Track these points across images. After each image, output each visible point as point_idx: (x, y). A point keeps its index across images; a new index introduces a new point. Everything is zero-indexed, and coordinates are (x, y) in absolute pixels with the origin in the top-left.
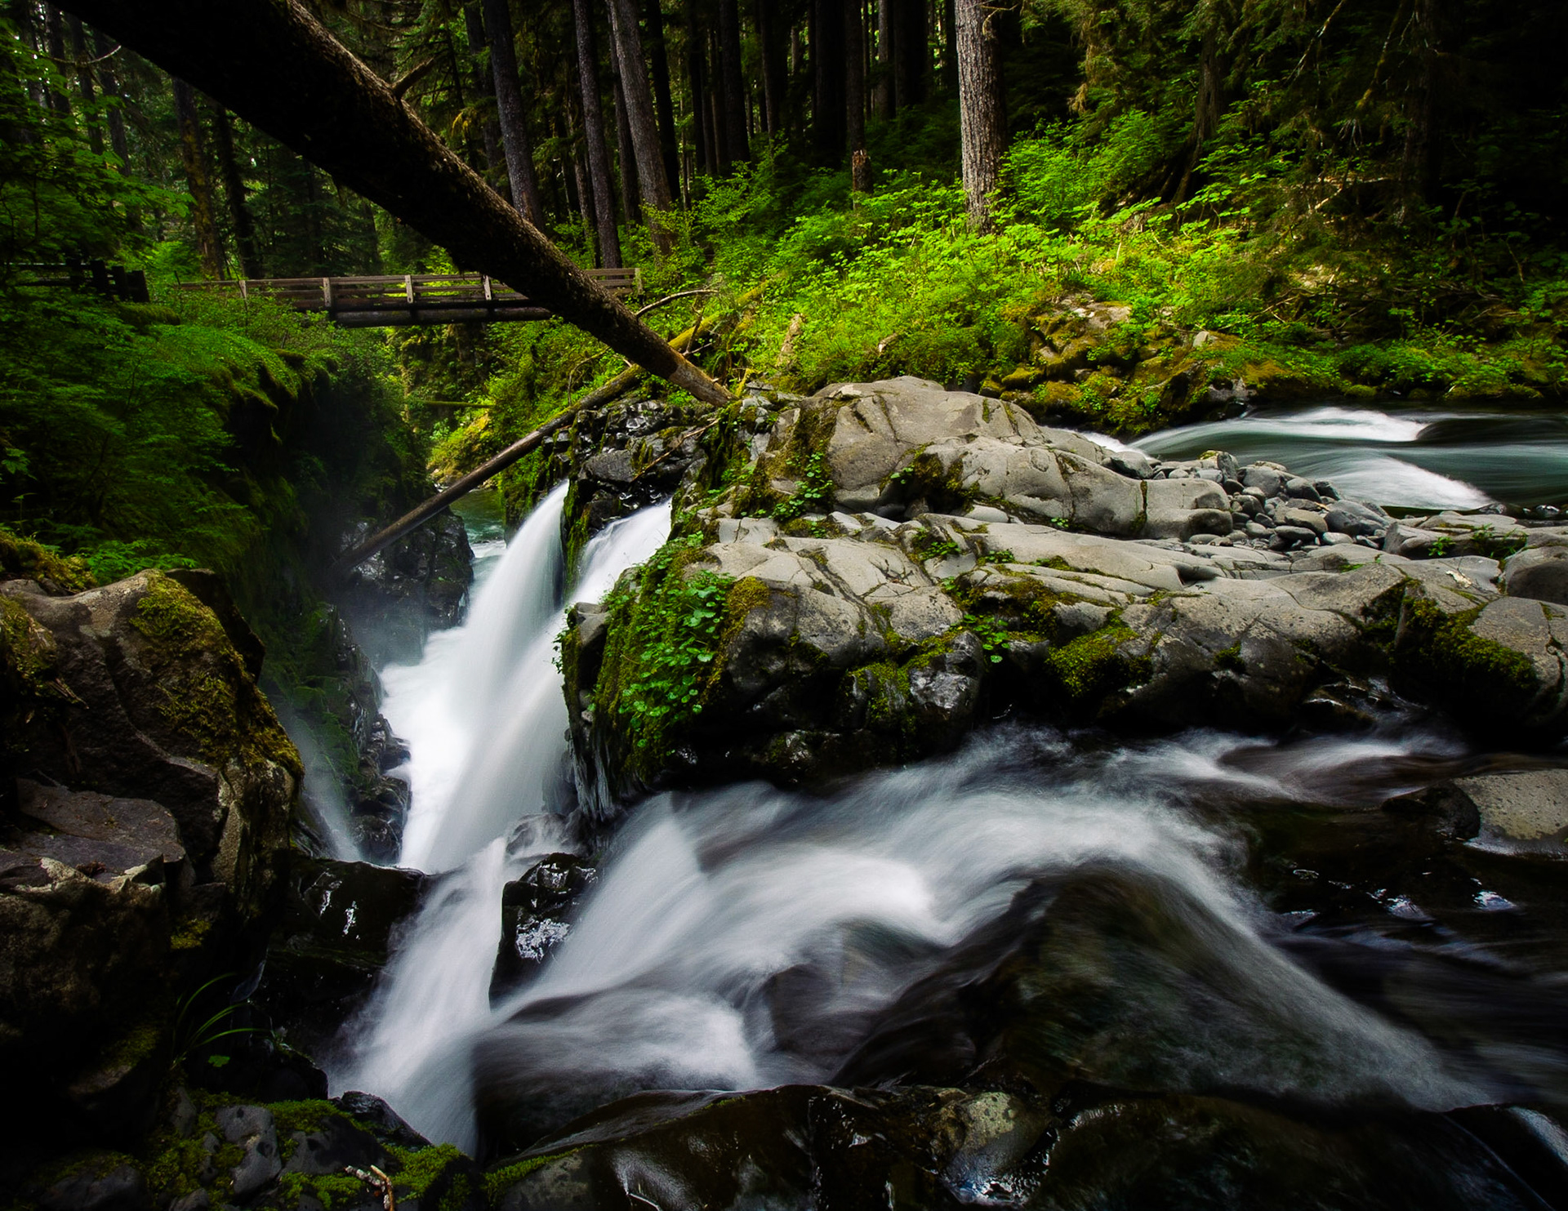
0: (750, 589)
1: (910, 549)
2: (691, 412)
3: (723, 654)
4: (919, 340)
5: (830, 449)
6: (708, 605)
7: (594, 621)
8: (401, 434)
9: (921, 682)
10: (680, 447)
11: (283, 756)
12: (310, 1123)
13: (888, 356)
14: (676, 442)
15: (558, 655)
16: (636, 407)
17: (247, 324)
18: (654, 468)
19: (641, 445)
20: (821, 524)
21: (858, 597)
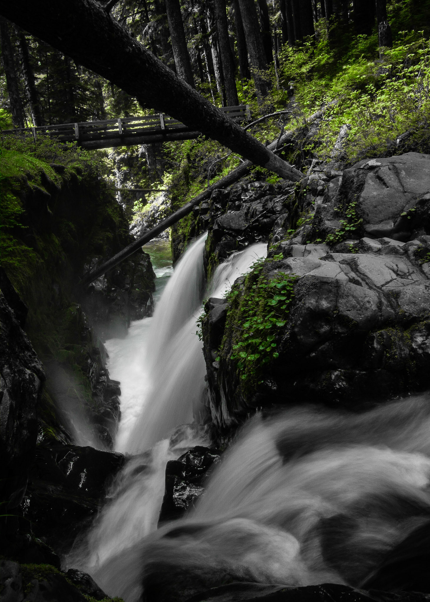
0: (308, 282)
1: (412, 257)
2: (280, 187)
3: (292, 322)
4: (423, 135)
5: (361, 200)
6: (282, 292)
7: (219, 309)
8: (116, 208)
9: (419, 340)
10: (272, 208)
11: (34, 367)
12: (42, 576)
13: (403, 146)
14: (270, 205)
15: (200, 329)
16: (247, 186)
17: (35, 151)
18: (257, 221)
19: (249, 208)
20: (355, 246)
21: (378, 287)
